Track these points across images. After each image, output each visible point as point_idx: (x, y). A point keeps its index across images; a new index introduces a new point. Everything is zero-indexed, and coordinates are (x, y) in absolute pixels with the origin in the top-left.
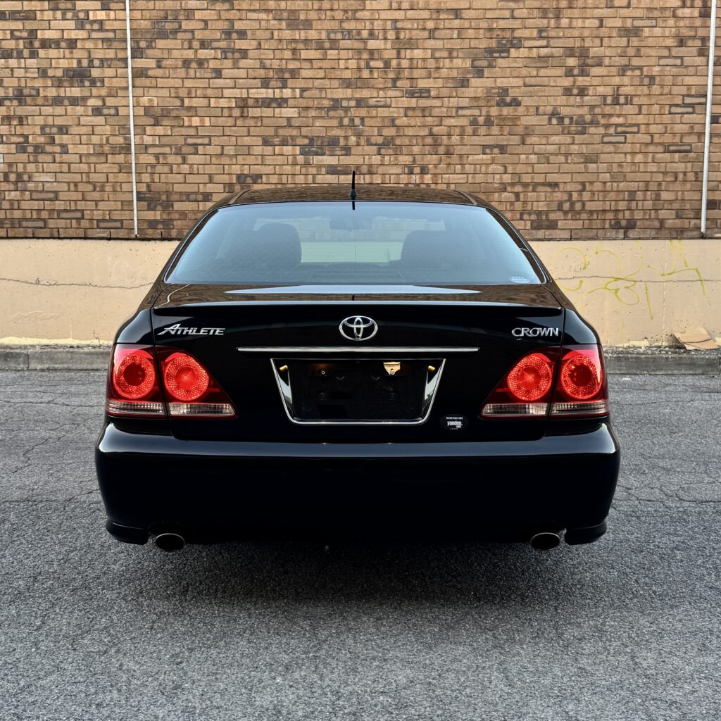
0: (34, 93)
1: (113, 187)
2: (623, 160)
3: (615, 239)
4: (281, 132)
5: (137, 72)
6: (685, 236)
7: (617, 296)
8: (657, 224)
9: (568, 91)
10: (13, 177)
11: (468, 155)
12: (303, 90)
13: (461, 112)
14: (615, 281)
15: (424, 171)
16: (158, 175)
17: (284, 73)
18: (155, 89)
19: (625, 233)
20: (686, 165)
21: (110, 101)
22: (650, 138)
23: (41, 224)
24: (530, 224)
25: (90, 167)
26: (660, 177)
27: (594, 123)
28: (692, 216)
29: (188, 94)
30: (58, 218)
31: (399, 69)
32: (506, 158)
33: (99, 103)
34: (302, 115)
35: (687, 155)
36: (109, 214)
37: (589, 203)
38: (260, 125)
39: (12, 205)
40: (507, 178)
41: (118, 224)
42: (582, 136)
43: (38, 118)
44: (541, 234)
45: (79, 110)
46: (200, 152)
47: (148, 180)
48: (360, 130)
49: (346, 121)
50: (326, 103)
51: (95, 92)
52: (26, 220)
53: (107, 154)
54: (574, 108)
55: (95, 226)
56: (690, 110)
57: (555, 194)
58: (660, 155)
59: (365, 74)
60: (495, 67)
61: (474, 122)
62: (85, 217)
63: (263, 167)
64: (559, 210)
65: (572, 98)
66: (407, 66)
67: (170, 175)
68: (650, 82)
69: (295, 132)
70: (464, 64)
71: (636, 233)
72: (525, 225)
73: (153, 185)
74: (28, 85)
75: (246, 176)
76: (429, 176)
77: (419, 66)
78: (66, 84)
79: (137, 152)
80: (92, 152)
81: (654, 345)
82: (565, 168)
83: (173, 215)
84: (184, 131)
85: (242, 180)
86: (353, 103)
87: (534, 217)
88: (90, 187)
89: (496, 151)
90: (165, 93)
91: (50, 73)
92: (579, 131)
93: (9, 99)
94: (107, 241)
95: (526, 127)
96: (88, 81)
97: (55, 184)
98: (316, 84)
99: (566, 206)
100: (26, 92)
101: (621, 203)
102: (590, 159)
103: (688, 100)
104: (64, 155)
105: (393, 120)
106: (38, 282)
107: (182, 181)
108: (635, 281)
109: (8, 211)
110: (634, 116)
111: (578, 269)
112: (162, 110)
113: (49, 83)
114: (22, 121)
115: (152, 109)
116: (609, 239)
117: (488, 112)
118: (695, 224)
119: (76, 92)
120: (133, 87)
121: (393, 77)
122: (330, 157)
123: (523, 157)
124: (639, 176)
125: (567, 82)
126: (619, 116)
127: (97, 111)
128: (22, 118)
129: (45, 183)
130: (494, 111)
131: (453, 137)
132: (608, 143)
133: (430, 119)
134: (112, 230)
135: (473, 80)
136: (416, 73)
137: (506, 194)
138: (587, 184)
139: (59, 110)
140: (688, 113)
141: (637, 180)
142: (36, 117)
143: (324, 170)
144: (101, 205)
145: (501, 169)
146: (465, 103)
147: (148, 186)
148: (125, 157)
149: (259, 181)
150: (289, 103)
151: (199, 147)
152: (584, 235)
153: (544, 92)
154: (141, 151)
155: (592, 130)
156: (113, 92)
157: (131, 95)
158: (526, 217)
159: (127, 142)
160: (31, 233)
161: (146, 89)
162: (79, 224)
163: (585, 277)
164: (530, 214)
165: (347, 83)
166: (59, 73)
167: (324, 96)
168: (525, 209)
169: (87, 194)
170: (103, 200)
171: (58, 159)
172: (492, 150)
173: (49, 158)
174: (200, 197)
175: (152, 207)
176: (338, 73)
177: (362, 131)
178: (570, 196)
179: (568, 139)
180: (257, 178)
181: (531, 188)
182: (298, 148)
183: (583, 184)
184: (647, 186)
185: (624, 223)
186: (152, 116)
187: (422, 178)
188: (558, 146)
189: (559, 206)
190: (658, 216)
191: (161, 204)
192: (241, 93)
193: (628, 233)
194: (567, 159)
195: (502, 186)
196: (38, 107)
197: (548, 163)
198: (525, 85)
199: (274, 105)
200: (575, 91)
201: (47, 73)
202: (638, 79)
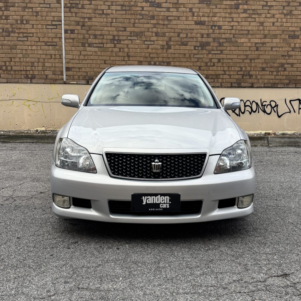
2: (27, 49)
3: (26, 83)
6: (57, 83)
7: (29, 108)
8: (44, 76)
14: (28, 101)
19: (31, 80)
20: (55, 52)
22: (38, 38)
26: (44, 56)
27: (12, 32)
28: (59, 74)
35: (55, 47)
37: (14, 67)
42: (8, 37)
54: (4, 25)
56: (55, 27)
58: (43, 46)
65: (2, 20)
68: (36, 14)
71: (35, 80)
82: (2, 51)
92: (7, 35)
99: (4, 68)
101: (28, 67)
102: (13, 47)
103: (54, 23)
108: (37, 102)
110: (30, 29)
111: (11, 96)
116: (23, 83)
118: (61, 77)
124: (35, 56)
126: (24, 29)
132: (20, 41)
138: (12, 58)
140: (54, 29)
152: (13, 81)
155: (12, 35)
163: (15, 99)
178: (6, 63)
179: (2, 38)
184: (39, 60)
185: (30, 76)
190: (45, 73)
193: (32, 81)
194: (2, 47)
200: (4, 18)
202: (31, 13)
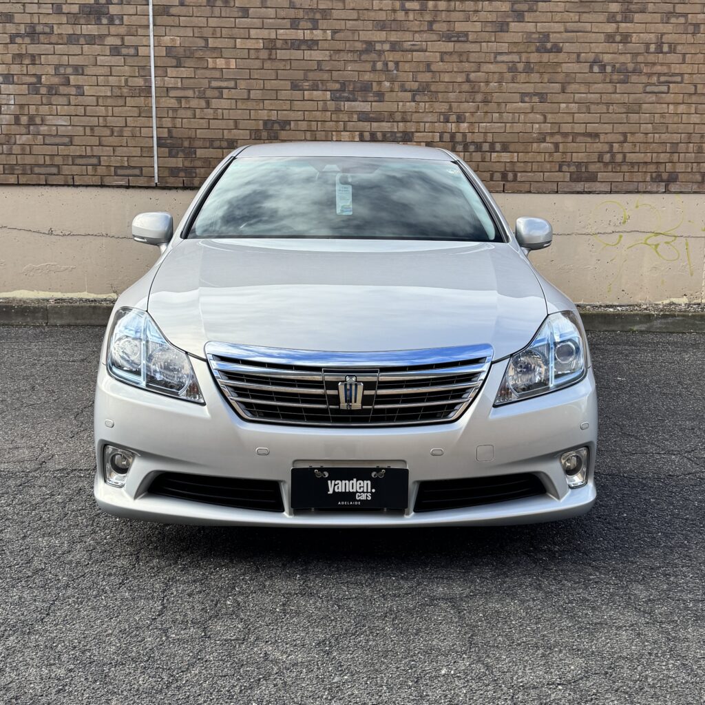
0: (47, 30)
1: (132, 131)
2: (666, 111)
3: (657, 193)
4: (311, 75)
5: (158, 9)
7: (657, 251)
8: (699, 178)
9: (610, 38)
10: (24, 120)
11: (506, 103)
12: (335, 32)
13: (500, 58)
14: (655, 236)
15: (460, 119)
16: (180, 120)
17: (315, 13)
18: (176, 29)
19: (666, 186)
21: (129, 40)
22: (694, 87)
23: (54, 170)
24: (569, 176)
25: (107, 111)
27: (634, 71)
29: (213, 34)
30: (73, 164)
31: (436, 11)
32: (545, 107)
33: (118, 42)
34: (334, 59)
36: (128, 161)
37: (631, 154)
38: (289, 68)
39: (23, 149)
40: (547, 128)
41: (137, 172)
42: (623, 85)
43: (52, 56)
44: (579, 186)
45: (97, 49)
46: (224, 97)
47: (170, 125)
48: (395, 75)
49: (379, 66)
50: (359, 46)
51: (113, 30)
52: (39, 165)
53: (126, 97)
54: (616, 56)
55: (113, 174)
57: (595, 145)
59: (401, 15)
60: (536, 11)
61: (513, 69)
62: (102, 163)
63: (291, 112)
64: (599, 162)
65: (614, 44)
66: (444, 9)
67: (192, 120)
68: (694, 30)
69: (326, 76)
70: (504, 7)
71: (677, 186)
72: (564, 177)
73: (174, 130)
74: (41, 22)
75: (274, 122)
76: (466, 125)
77: (457, 9)
78: (82, 21)
79: (158, 95)
80: (109, 94)
81: (693, 303)
82: (605, 118)
83: (196, 162)
84: (208, 73)
85: (269, 126)
86: (387, 47)
87: (573, 169)
88: (108, 132)
89: (536, 99)
90: (189, 32)
91: (65, 9)
92: (621, 80)
93: (21, 37)
94: (125, 190)
95: (567, 74)
96: (107, 18)
97: (70, 128)
98: (348, 26)
99: (607, 157)
100: (39, 29)
101: (662, 155)
102: (634, 108)
104: (79, 97)
105: (428, 65)
106: (51, 233)
107: (205, 125)
108: (676, 237)
109: (19, 157)
110: (678, 65)
111: (618, 223)
112: (185, 51)
113: (64, 20)
114: (34, 60)
115: (174, 49)
116: (649, 193)
117: (528, 58)
119: (92, 29)
120: (154, 25)
121: (430, 20)
122: (362, 103)
123: (563, 106)
124: (681, 128)
125: (611, 28)
126: (662, 64)
127: (115, 51)
128: (34, 57)
129: (59, 127)
130: (534, 57)
131: (491, 84)
132: (650, 93)
133: (466, 65)
134: (130, 178)
135: (513, 24)
136: (454, 16)
137: (545, 144)
138: (629, 135)
139: (75, 49)
141: (680, 131)
142: (50, 56)
143: (355, 117)
144: (119, 151)
145: (539, 118)
146: (504, 47)
147: (170, 132)
148: (145, 100)
149: (288, 128)
150: (319, 46)
151: (224, 90)
152: (624, 188)
153: (586, 38)
154: (163, 95)
155: (634, 78)
156: (133, 30)
157: (151, 34)
158: (565, 168)
159: (147, 84)
160: (44, 179)
161: (168, 28)
162: (96, 170)
163: (625, 232)
164: (569, 166)
165: (382, 26)
166: (75, 9)
167: (356, 38)
168: (564, 160)
169: (104, 138)
170: (121, 146)
171: (72, 103)
172: (531, 97)
173: (63, 100)
174: (224, 144)
175: (174, 152)
176: (372, 15)
177: (397, 76)
178: (612, 147)
179: (610, 87)
180: (285, 124)
181: (571, 138)
182: (329, 93)
183: (625, 134)
184: (689, 138)
185: (665, 176)
186: (174, 57)
187: (458, 127)
188: (599, 95)
189: (599, 158)
190: (700, 169)
191: (183, 151)
192: (269, 34)
193: (670, 186)
194: (608, 109)
195: (542, 136)
196: (52, 46)
197: (589, 113)
198: (567, 31)
199: (303, 47)
200: (618, 38)
201: (62, 9)
202: (682, 26)
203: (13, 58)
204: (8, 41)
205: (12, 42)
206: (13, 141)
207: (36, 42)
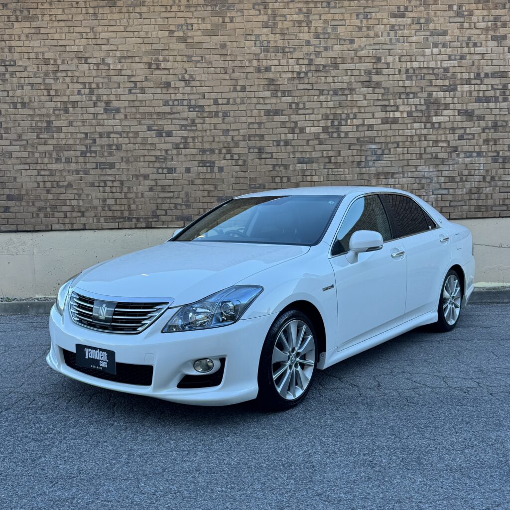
203: (484, 141)
204: (481, 131)
205: (483, 132)
206: (481, 191)
207: (497, 131)
